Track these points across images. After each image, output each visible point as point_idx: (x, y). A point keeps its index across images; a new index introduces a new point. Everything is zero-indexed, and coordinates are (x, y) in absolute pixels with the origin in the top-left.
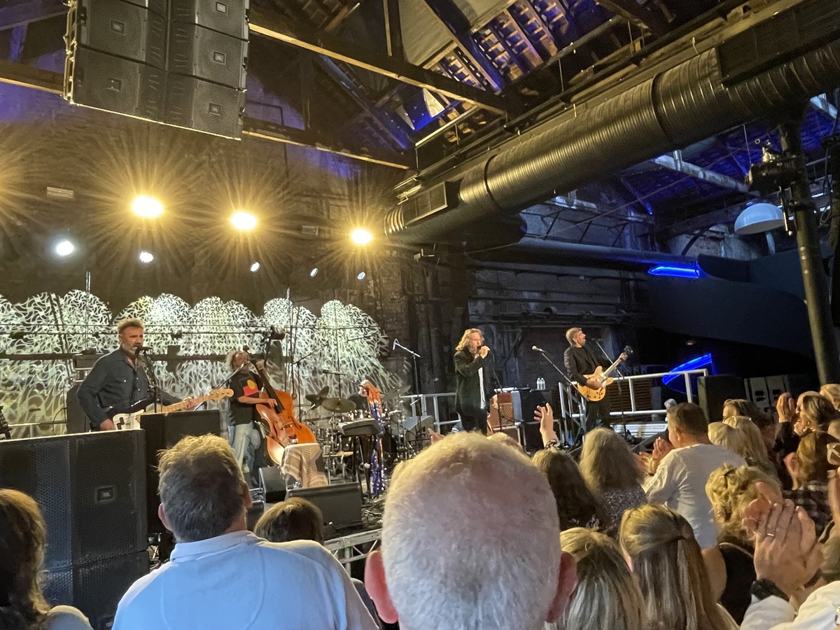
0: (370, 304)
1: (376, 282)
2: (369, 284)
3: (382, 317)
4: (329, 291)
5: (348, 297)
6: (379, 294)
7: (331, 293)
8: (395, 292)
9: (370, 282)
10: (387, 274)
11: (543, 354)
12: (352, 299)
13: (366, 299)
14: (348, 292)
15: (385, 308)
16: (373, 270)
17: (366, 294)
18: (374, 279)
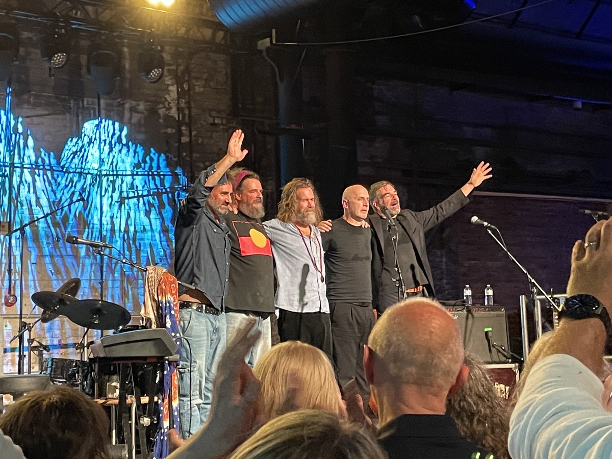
0: (169, 130)
1: (183, 88)
2: (168, 92)
3: (191, 157)
4: (90, 100)
5: (127, 115)
6: (187, 112)
7: (93, 104)
8: (219, 112)
9: (171, 88)
10: (205, 76)
11: (490, 232)
12: (134, 121)
13: (161, 121)
14: (127, 106)
15: (197, 140)
16: (178, 65)
17: (162, 112)
18: (179, 83)
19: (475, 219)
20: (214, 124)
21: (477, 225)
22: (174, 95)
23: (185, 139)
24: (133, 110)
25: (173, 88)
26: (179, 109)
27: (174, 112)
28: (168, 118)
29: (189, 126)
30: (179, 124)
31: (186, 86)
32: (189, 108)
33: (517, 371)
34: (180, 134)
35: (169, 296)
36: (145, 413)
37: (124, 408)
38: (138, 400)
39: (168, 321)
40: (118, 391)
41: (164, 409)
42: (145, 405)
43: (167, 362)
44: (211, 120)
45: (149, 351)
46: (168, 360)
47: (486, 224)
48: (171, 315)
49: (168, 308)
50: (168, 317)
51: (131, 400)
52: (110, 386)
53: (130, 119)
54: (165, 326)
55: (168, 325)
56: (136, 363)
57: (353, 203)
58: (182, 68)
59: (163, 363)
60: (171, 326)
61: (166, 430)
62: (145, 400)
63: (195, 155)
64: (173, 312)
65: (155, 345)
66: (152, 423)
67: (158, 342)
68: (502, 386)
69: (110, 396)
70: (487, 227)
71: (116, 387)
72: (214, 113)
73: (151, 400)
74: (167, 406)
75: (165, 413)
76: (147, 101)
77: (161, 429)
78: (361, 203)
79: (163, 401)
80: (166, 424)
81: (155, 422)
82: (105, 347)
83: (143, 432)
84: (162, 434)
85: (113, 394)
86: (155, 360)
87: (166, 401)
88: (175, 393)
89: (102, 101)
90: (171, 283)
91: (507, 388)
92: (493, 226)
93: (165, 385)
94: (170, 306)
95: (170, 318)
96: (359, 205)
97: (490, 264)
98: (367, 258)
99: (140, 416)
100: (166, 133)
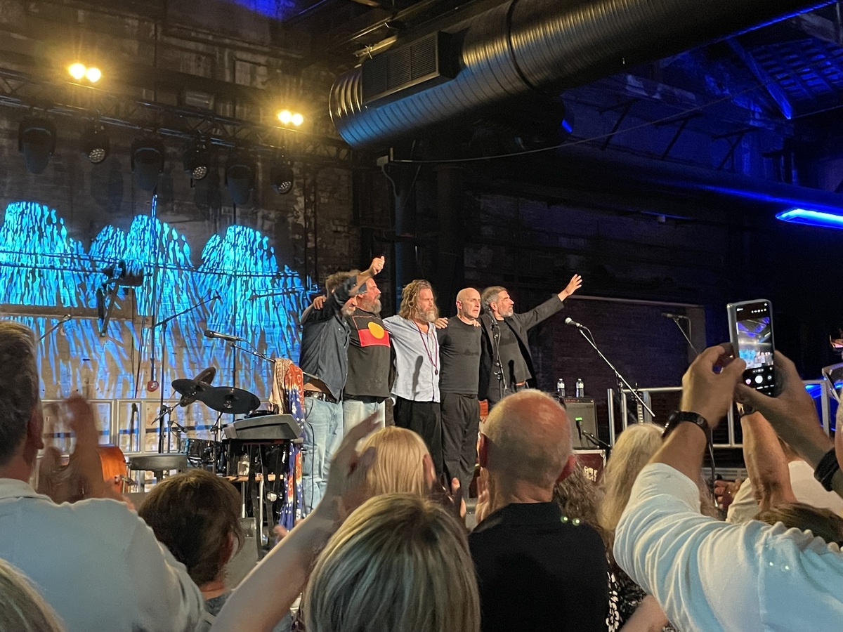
0: (297, 237)
1: (309, 200)
2: (297, 203)
3: (316, 260)
4: (227, 209)
5: (259, 222)
6: (313, 220)
7: (229, 212)
8: (341, 220)
9: (299, 199)
10: (329, 188)
11: (582, 332)
12: (266, 227)
13: (290, 228)
14: (260, 214)
15: (321, 246)
16: (305, 179)
17: (290, 220)
18: (306, 194)
19: (569, 320)
20: (336, 232)
21: (570, 325)
22: (302, 205)
23: (311, 245)
24: (265, 218)
25: (301, 200)
26: (306, 218)
27: (301, 221)
28: (296, 225)
29: (315, 233)
30: (306, 231)
31: (312, 198)
32: (315, 217)
33: (604, 456)
34: (307, 240)
35: (295, 385)
36: (272, 489)
37: (252, 485)
38: (266, 478)
39: (294, 407)
40: (248, 469)
41: (289, 486)
42: (272, 482)
43: (292, 444)
44: (334, 228)
45: (276, 434)
46: (292, 442)
47: (578, 325)
48: (296, 402)
49: (294, 396)
50: (294, 403)
51: (259, 477)
52: (241, 464)
53: (263, 226)
54: (291, 413)
55: (294, 411)
56: (264, 445)
57: (467, 304)
58: (309, 181)
59: (289, 445)
60: (296, 412)
61: (290, 505)
62: (272, 477)
63: (319, 259)
64: (298, 400)
65: (283, 429)
66: (278, 498)
67: (284, 426)
68: (591, 470)
69: (241, 473)
70: (579, 328)
71: (246, 466)
72: (337, 222)
73: (278, 477)
74: (292, 484)
75: (290, 489)
76: (277, 210)
77: (286, 503)
78: (473, 304)
79: (288, 479)
80: (290, 499)
81: (281, 498)
82: (237, 430)
83: (270, 507)
84: (288, 509)
85: (243, 471)
86: (282, 443)
87: (291, 479)
88: (299, 472)
89: (237, 210)
90: (297, 373)
91: (596, 472)
92: (584, 327)
93: (290, 465)
94: (296, 395)
95: (296, 405)
96: (471, 306)
97: (581, 359)
98: (477, 354)
99: (267, 492)
100: (294, 239)
